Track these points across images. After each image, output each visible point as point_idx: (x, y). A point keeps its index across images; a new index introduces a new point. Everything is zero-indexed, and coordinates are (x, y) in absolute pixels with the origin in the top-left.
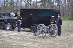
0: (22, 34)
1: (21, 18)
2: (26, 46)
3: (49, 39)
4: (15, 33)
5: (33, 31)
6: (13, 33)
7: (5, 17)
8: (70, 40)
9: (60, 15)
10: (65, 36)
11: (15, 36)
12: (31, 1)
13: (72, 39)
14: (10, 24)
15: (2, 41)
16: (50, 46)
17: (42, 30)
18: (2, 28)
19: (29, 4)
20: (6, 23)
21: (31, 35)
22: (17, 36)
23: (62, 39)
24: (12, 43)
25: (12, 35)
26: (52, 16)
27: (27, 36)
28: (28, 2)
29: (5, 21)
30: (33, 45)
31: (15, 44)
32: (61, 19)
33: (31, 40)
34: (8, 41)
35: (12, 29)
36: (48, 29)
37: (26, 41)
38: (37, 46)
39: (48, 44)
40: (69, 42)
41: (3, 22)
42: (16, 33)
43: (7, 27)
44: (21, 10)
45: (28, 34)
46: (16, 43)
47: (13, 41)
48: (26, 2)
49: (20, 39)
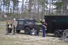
0: (48, 39)
1: (46, 24)
4: (41, 38)
5: (57, 36)
6: (39, 38)
7: (30, 23)
11: (42, 40)
12: (47, 8)
14: (35, 30)
18: (27, 33)
20: (31, 29)
21: (56, 40)
22: (45, 41)
25: (39, 39)
27: (53, 40)
29: (30, 27)
41: (28, 28)
43: (32, 33)
45: (54, 39)
48: (42, 9)
49: (48, 43)
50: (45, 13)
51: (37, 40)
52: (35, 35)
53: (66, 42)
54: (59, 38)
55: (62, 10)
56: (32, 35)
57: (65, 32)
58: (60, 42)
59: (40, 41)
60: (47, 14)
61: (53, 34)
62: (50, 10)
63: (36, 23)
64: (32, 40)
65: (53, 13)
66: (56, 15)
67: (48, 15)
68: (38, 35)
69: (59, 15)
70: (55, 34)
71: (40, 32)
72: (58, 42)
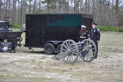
0: (32, 58)
2: (50, 79)
3: (82, 66)
4: (19, 57)
5: (49, 53)
6: (17, 57)
8: (117, 66)
9: (96, 25)
10: (105, 59)
11: (22, 61)
12: (31, 0)
13: (118, 64)
14: (8, 41)
15: (6, 71)
16: (89, 77)
17: (70, 50)
19: (27, 5)
20: (1, 40)
22: (27, 62)
23: (102, 64)
24: (24, 74)
25: (16, 59)
26: (83, 26)
27: (43, 61)
28: (26, 3)
30: (60, 77)
31: (30, 76)
32: (98, 30)
33: (53, 67)
34: (14, 70)
35: (12, 49)
36: (80, 48)
37: (46, 70)
38: (68, 78)
39: (84, 73)
40: (117, 69)
42: (21, 57)
44: (27, 16)
45: (43, 58)
46: (30, 73)
47: (24, 71)
49: (34, 66)
50: (27, 10)
51: (13, 62)
52: (9, 51)
53: (66, 63)
54: (53, 56)
55: (57, 3)
56: (3, 51)
57: (65, 44)
58: (55, 64)
59: (17, 63)
60: (30, 11)
61: (42, 49)
62: (35, 4)
63: (10, 29)
64: (4, 61)
65: (40, 10)
66: (46, 13)
67: (31, 13)
68: (15, 52)
69: (52, 12)
70: (46, 49)
71: (19, 45)
72: (53, 63)
